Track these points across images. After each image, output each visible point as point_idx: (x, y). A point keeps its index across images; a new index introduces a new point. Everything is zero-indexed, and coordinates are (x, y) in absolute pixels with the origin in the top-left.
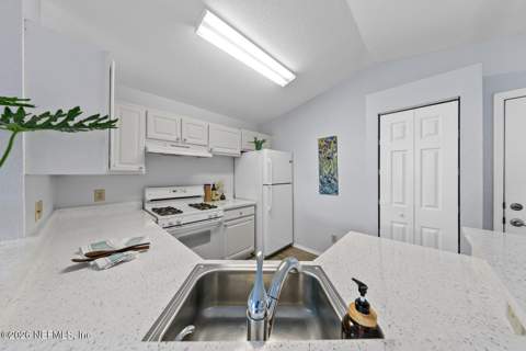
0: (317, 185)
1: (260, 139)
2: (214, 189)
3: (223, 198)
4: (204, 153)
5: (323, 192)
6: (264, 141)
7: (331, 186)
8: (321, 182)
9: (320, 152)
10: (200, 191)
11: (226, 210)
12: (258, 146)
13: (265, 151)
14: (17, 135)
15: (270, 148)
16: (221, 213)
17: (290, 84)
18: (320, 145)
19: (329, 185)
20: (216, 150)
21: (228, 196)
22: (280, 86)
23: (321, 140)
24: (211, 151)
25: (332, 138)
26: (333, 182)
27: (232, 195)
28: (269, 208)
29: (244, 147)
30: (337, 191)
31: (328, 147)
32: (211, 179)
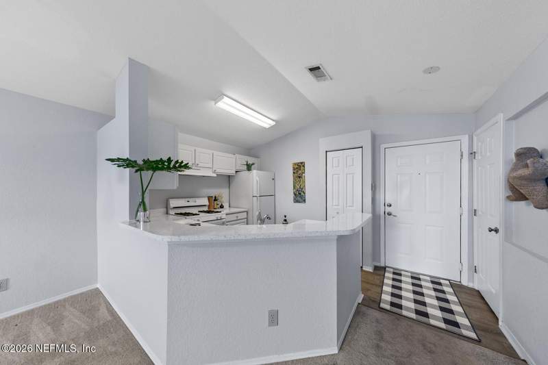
0: (292, 196)
1: (250, 162)
2: (215, 200)
3: (222, 207)
4: (210, 173)
5: (296, 201)
6: (253, 164)
7: (301, 197)
8: (295, 194)
9: (294, 173)
10: (205, 201)
11: (227, 214)
12: (249, 167)
13: (254, 172)
14: (155, 174)
15: (258, 170)
16: (224, 216)
17: (272, 127)
18: (293, 168)
19: (299, 196)
20: (218, 171)
21: (226, 205)
22: (265, 128)
23: (295, 164)
24: (214, 172)
25: (302, 163)
26: (302, 194)
27: (228, 204)
28: (257, 213)
29: (238, 168)
30: (305, 201)
31: (299, 169)
32: (213, 192)
